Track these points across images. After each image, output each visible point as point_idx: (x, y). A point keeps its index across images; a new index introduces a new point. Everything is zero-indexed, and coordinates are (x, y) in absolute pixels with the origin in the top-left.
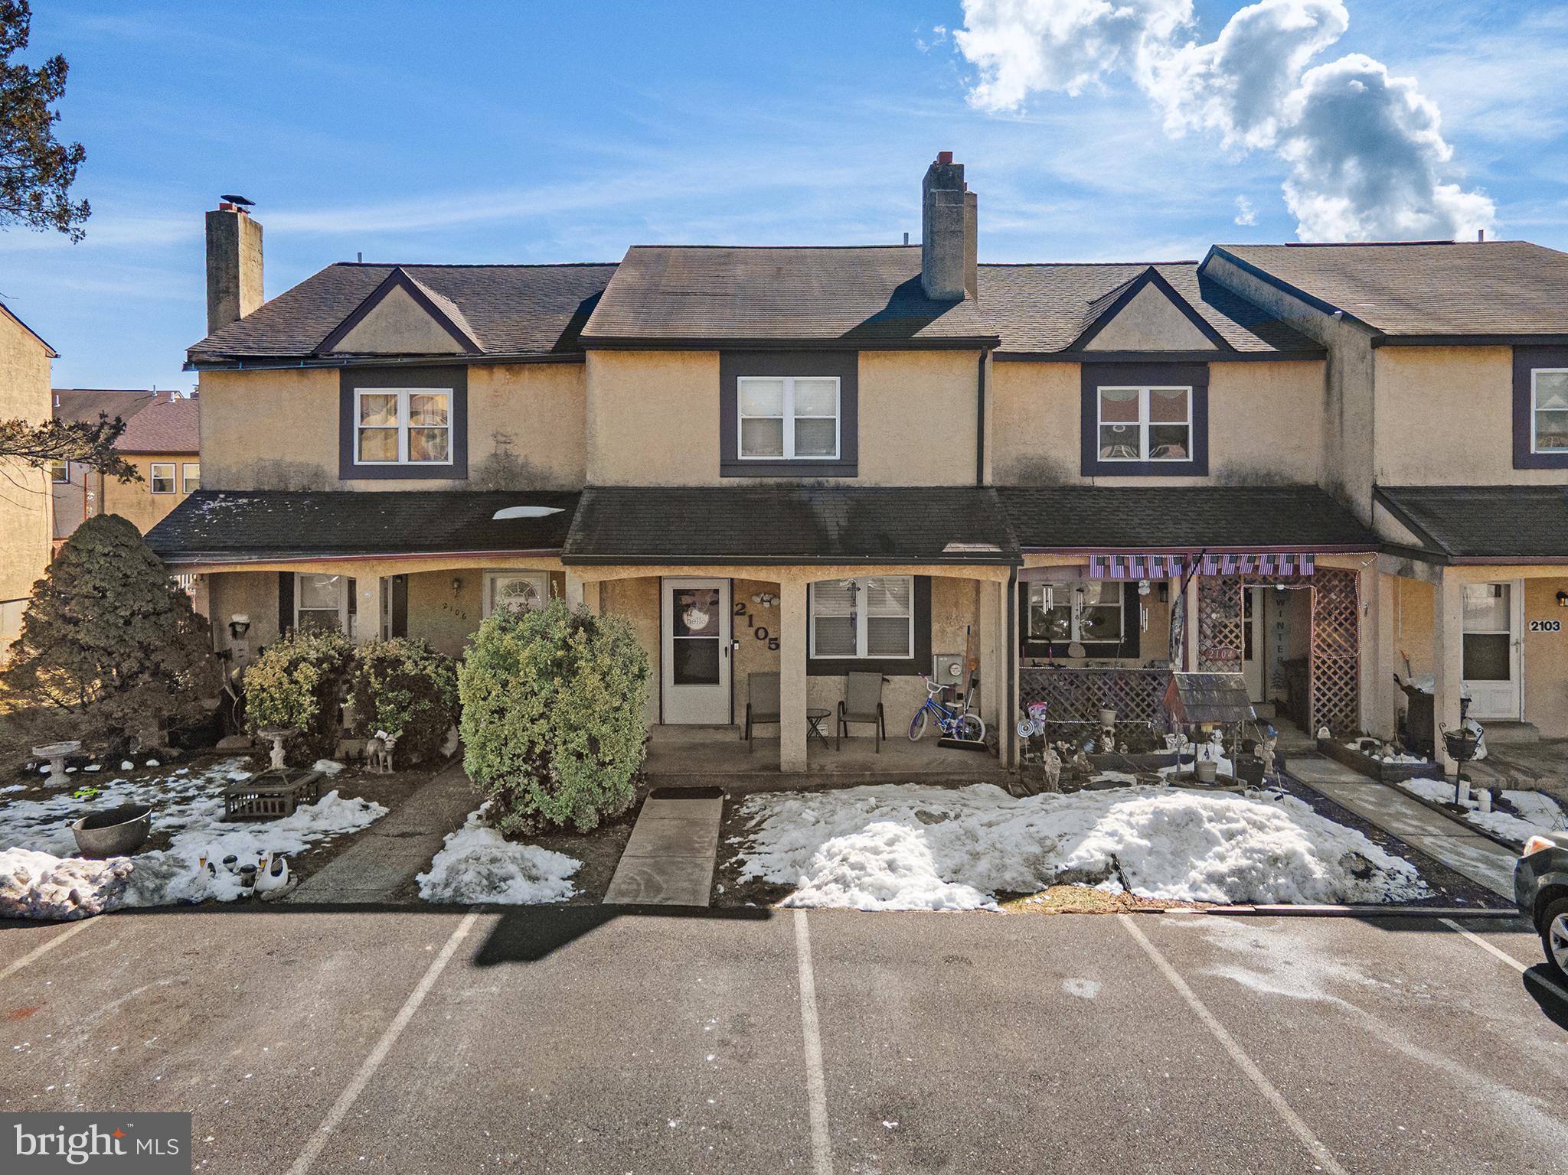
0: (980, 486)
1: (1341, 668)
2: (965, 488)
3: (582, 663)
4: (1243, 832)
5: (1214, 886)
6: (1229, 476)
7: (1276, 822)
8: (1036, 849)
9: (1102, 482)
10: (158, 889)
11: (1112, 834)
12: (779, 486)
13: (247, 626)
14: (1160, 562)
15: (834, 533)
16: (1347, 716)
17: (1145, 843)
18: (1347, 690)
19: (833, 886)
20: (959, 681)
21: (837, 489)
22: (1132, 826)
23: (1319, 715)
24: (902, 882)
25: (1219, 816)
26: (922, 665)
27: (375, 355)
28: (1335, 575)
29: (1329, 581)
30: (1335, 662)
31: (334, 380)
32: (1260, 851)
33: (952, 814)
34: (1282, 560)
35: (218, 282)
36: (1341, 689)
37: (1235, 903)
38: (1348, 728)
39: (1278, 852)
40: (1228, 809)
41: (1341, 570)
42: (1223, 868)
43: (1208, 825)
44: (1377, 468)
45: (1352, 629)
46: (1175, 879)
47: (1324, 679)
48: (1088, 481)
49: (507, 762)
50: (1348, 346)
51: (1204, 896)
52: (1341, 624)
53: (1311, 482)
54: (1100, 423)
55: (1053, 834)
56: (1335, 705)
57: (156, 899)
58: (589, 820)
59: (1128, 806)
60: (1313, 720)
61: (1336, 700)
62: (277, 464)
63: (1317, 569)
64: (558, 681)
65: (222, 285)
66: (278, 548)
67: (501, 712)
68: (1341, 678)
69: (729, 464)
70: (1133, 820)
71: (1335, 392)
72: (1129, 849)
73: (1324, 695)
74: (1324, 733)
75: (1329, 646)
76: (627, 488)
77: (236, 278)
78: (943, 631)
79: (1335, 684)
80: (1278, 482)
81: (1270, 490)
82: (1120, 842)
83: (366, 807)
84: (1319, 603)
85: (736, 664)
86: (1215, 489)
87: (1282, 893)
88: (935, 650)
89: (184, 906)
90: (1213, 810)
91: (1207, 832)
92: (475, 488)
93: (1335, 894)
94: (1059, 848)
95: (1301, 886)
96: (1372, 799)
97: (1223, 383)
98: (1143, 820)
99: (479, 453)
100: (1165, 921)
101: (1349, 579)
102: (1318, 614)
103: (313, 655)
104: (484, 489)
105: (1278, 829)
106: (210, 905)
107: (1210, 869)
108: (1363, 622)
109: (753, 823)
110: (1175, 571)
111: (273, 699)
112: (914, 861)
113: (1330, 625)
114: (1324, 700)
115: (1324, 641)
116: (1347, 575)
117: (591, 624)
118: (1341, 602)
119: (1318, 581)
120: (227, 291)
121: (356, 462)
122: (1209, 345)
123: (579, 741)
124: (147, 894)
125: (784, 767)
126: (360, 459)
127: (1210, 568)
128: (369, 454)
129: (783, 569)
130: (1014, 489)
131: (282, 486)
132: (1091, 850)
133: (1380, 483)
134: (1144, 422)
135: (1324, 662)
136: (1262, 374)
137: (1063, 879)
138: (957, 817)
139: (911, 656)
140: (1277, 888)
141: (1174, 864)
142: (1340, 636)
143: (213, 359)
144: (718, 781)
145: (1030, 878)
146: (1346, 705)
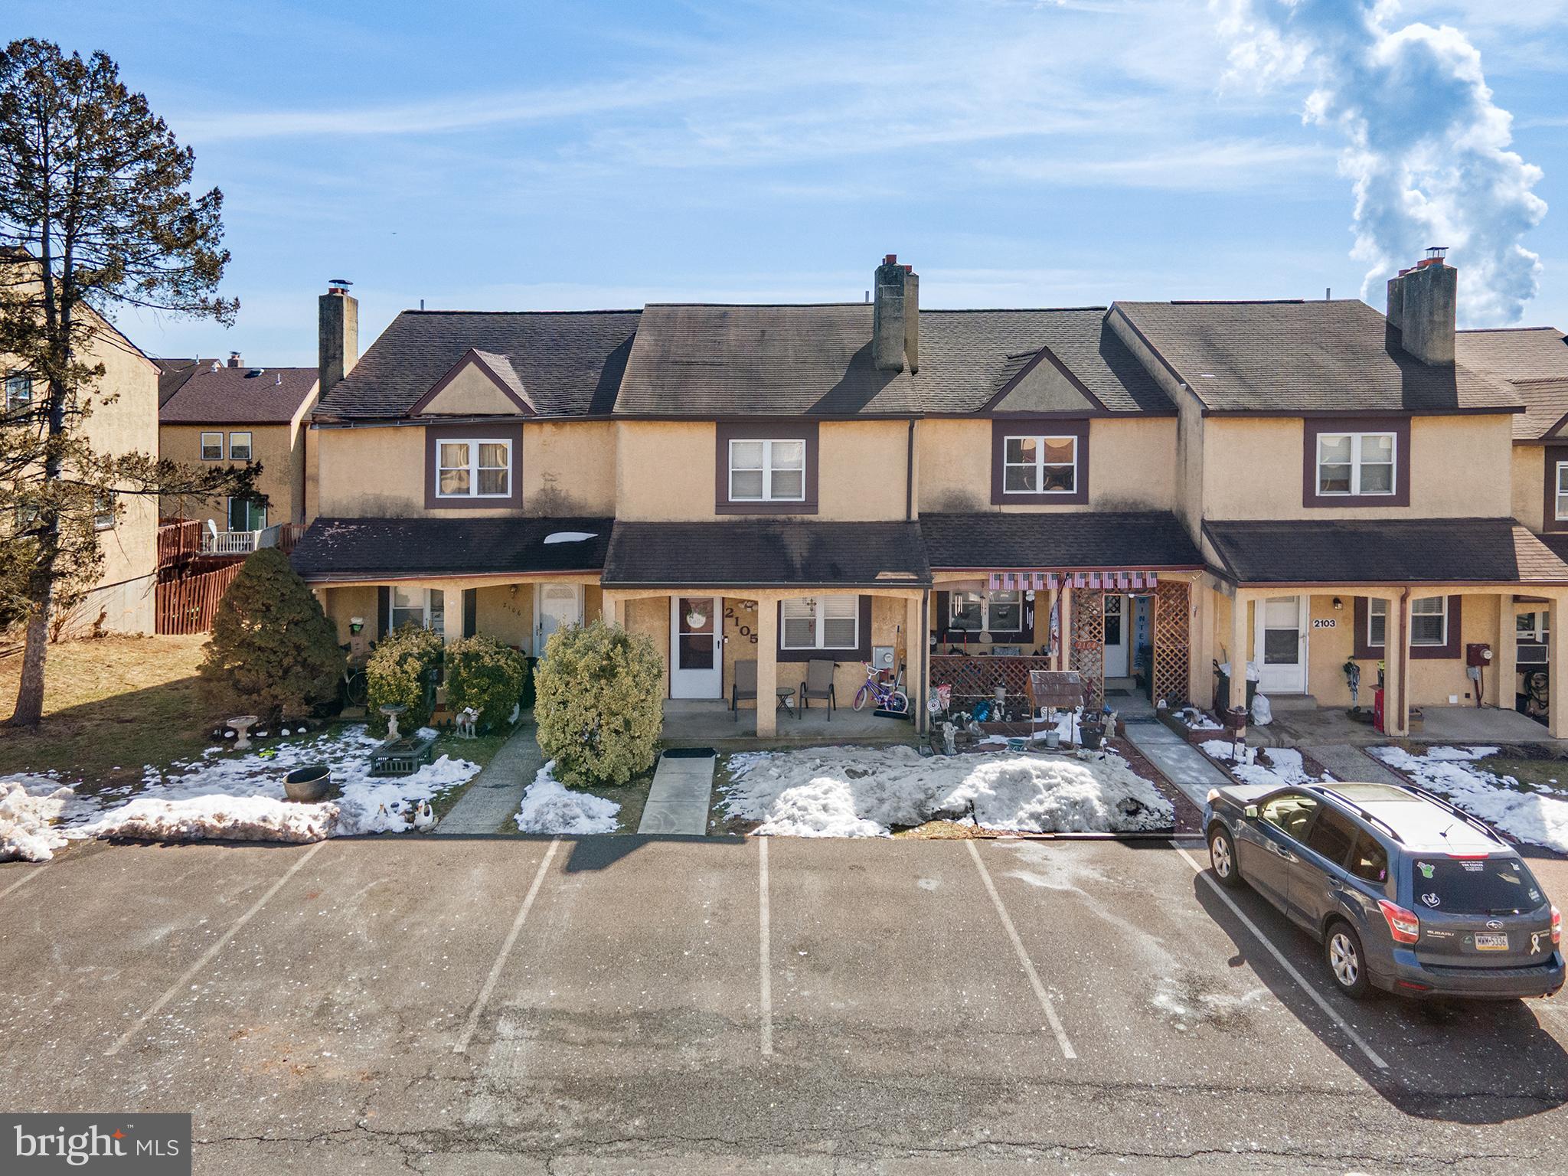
0: (908, 522)
1: (1176, 655)
2: (897, 523)
3: (620, 669)
4: (1058, 785)
5: (1033, 821)
6: (1104, 504)
7: (1082, 778)
8: (922, 796)
9: (1007, 509)
10: (356, 824)
11: (972, 787)
12: (759, 521)
13: (362, 626)
14: (1041, 577)
15: (798, 562)
16: (1180, 691)
17: (993, 792)
18: (1180, 671)
19: (786, 821)
20: (891, 666)
21: (803, 523)
22: (984, 780)
23: (1159, 691)
24: (831, 819)
25: (1044, 774)
26: (864, 654)
27: (454, 416)
28: (1173, 586)
29: (1169, 590)
30: (1172, 651)
31: (421, 433)
32: (1066, 798)
33: (870, 772)
34: (1133, 575)
35: (327, 350)
36: (1176, 671)
37: (1045, 832)
38: (1180, 699)
39: (1078, 799)
40: (1051, 770)
41: (1177, 583)
42: (1040, 809)
43: (1035, 781)
44: (1205, 507)
45: (1185, 626)
46: (1009, 817)
47: (1163, 663)
48: (996, 508)
49: (569, 737)
50: (1191, 411)
51: (1026, 828)
52: (1176, 623)
53: (1167, 508)
54: (1006, 464)
55: (933, 785)
56: (1171, 683)
57: (355, 830)
58: (624, 775)
59: (985, 767)
60: (1155, 695)
61: (1172, 679)
62: (377, 497)
63: (1159, 582)
64: (603, 682)
65: (331, 352)
66: (387, 569)
67: (565, 703)
68: (1176, 663)
69: (722, 505)
70: (987, 777)
71: (1182, 443)
72: (982, 797)
73: (1163, 675)
74: (1162, 704)
75: (1168, 639)
76: (646, 523)
77: (341, 346)
78: (880, 629)
79: (1172, 667)
80: (1142, 509)
81: (1137, 515)
82: (976, 792)
83: (467, 766)
84: (1161, 607)
85: (726, 654)
86: (1093, 515)
87: (1076, 826)
88: (874, 642)
89: (372, 835)
90: (1040, 770)
91: (1035, 785)
92: (529, 516)
93: (1110, 825)
94: (937, 796)
95: (1089, 821)
96: (1175, 756)
97: (1101, 434)
98: (993, 777)
99: (531, 489)
100: (995, 844)
101: (1183, 590)
102: (1160, 615)
103: (415, 650)
104: (535, 516)
105: (1082, 783)
106: (388, 835)
107: (1033, 810)
108: (1193, 620)
109: (736, 776)
110: (1053, 585)
111: (389, 685)
112: (840, 804)
113: (1168, 623)
114: (1163, 679)
115: (1164, 635)
116: (1181, 586)
117: (626, 640)
118: (1177, 607)
119: (1160, 590)
120: (334, 357)
121: (438, 496)
122: (1089, 406)
123: (617, 723)
124: (350, 828)
125: (759, 734)
126: (442, 492)
127: (1079, 583)
128: (446, 489)
129: (760, 591)
130: (939, 515)
131: (381, 514)
132: (956, 798)
133: (1206, 518)
134: (1040, 463)
135: (1164, 651)
136: (1131, 425)
137: (938, 816)
138: (874, 773)
139: (857, 647)
140: (1073, 822)
141: (1010, 805)
142: (1176, 631)
143: (331, 420)
144: (711, 744)
145: (914, 816)
146: (1180, 683)
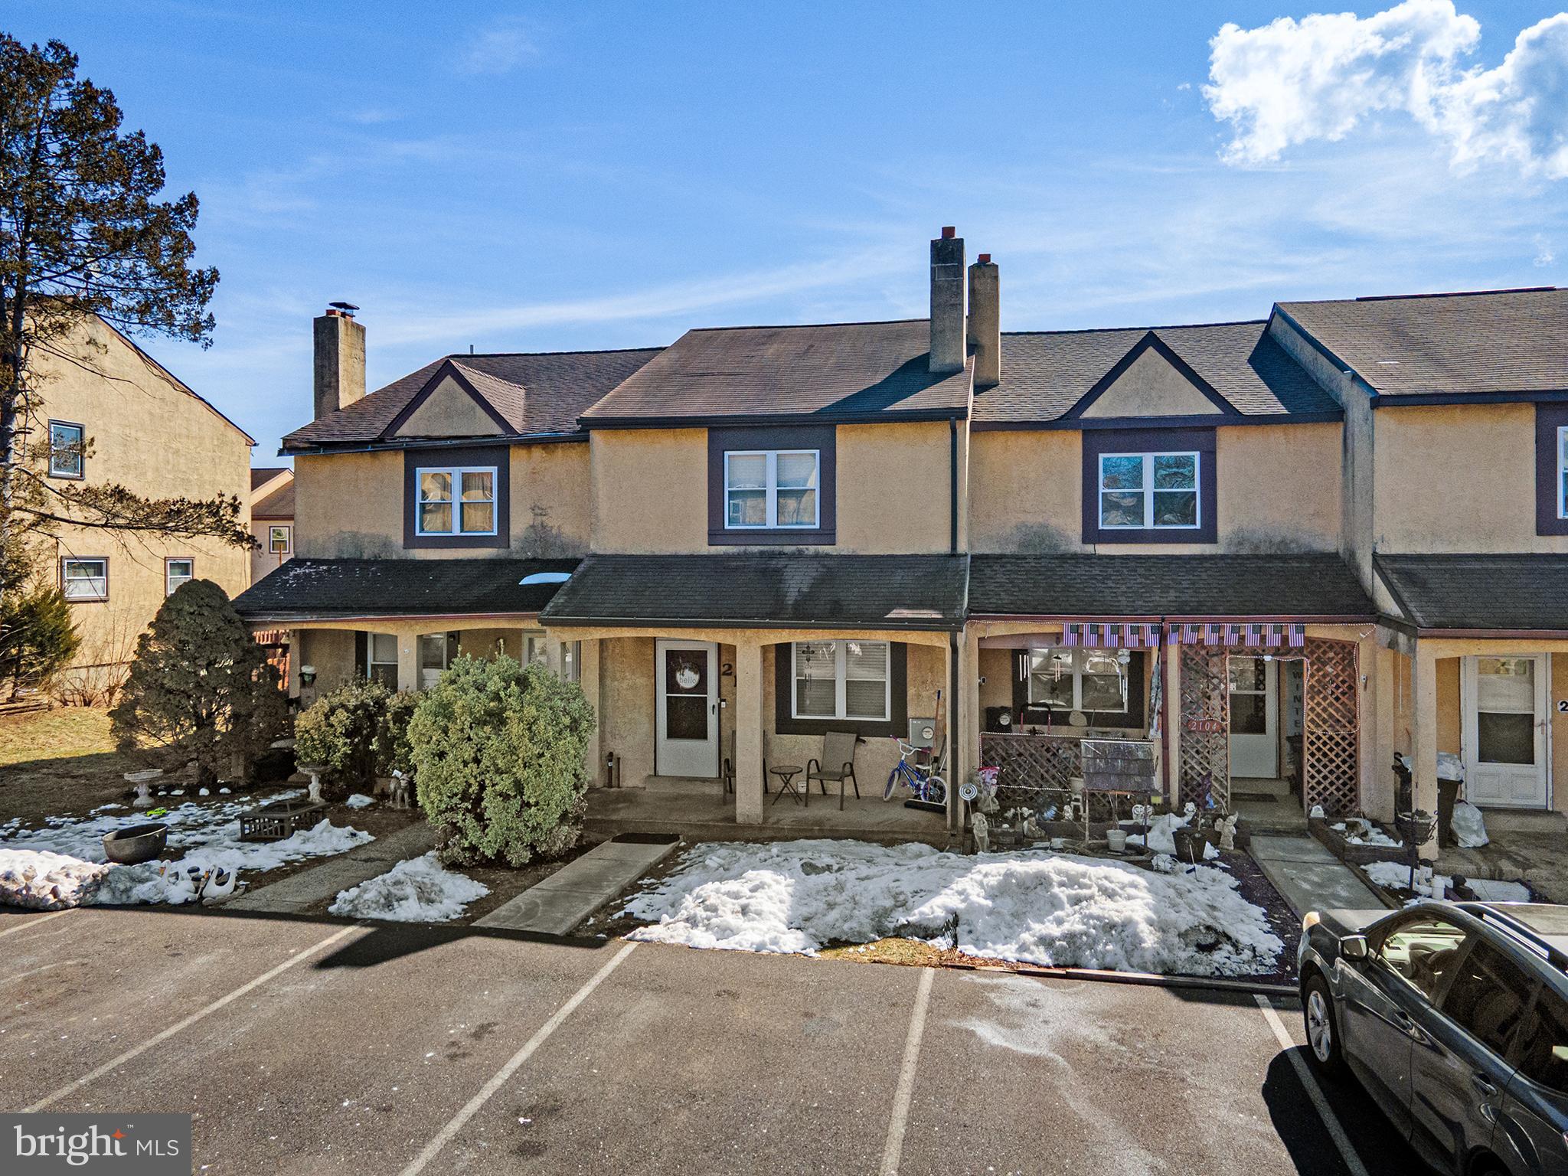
0: (954, 555)
1: (1337, 744)
2: (939, 556)
3: (509, 713)
4: (1091, 897)
5: (1042, 948)
6: (1240, 544)
7: (1132, 891)
8: (889, 903)
9: (1103, 549)
10: (127, 890)
11: (960, 893)
12: (762, 553)
13: (314, 676)
14: (1136, 631)
16: (1345, 795)
17: (989, 903)
18: (1344, 767)
19: (682, 924)
20: (931, 744)
21: (817, 556)
22: (981, 884)
23: (1313, 794)
24: (747, 925)
25: (1072, 881)
26: (898, 728)
27: (429, 438)
28: (1331, 647)
29: (1325, 652)
30: (1331, 738)
31: (400, 460)
32: (1098, 918)
33: (836, 867)
34: (1269, 630)
35: (323, 378)
36: (1338, 767)
37: (1056, 966)
38: (1343, 805)
39: (1116, 919)
40: (1084, 875)
41: (1338, 642)
42: (1056, 931)
43: (1056, 890)
44: (1377, 535)
45: (1350, 704)
46: (1006, 940)
47: (1319, 755)
48: (1089, 549)
49: (445, 799)
50: (1357, 407)
51: (1027, 957)
52: (1337, 699)
53: (1332, 549)
54: (1102, 490)
55: (907, 888)
56: (1332, 784)
57: (124, 899)
58: (519, 855)
59: (984, 868)
60: (1306, 799)
61: (1332, 778)
62: (355, 535)
63: (1308, 640)
64: (488, 729)
65: (326, 380)
66: (335, 609)
67: (442, 755)
68: (1337, 755)
69: (716, 534)
70: (985, 881)
71: (1349, 455)
72: (973, 908)
73: (1319, 772)
74: (1318, 811)
75: (1325, 721)
76: (625, 556)
77: (337, 373)
78: (919, 695)
79: (1332, 761)
80: (1294, 549)
81: (1283, 558)
82: (963, 901)
83: (353, 835)
84: (1312, 676)
85: (723, 721)
86: (1223, 557)
87: (1108, 960)
88: (910, 713)
89: (144, 906)
90: (1067, 875)
91: (1054, 896)
92: (516, 556)
93: (1163, 963)
94: (910, 903)
95: (1129, 954)
96: (1316, 879)
97: (1233, 447)
98: (993, 881)
99: (519, 526)
100: (966, 977)
101: (1347, 652)
102: (1312, 687)
103: (353, 703)
104: (523, 557)
105: (1129, 898)
106: (164, 907)
107: (1044, 932)
108: (1362, 694)
109: (679, 868)
110: (1152, 641)
112: (767, 906)
113: (1325, 699)
114: (1319, 777)
115: (1318, 715)
116: (1343, 647)
117: (526, 678)
118: (1337, 676)
119: (1312, 653)
120: (329, 386)
121: (418, 534)
122: (1214, 410)
123: (505, 784)
124: (118, 894)
125: (739, 819)
126: (422, 530)
127: (1191, 638)
128: (432, 526)
129: (738, 632)
130: (1013, 556)
131: (357, 555)
132: (933, 909)
133: (1380, 551)
134: (1149, 488)
135: (1319, 738)
136: (1276, 436)
137: (899, 933)
138: (840, 869)
139: (888, 718)
140: (1104, 954)
141: (1010, 923)
142: (1337, 710)
143: (302, 445)
145: (867, 928)
146: (1344, 784)
